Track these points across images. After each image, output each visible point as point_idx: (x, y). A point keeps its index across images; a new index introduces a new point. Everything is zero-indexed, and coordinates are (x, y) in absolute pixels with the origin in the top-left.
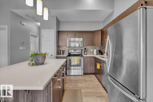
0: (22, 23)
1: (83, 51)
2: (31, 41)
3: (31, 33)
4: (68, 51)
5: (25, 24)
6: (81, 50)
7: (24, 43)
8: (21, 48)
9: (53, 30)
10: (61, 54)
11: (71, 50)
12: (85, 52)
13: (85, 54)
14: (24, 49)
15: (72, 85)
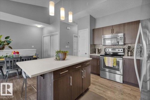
0: (68, 28)
1: (126, 51)
2: (74, 41)
3: (74, 35)
4: (105, 50)
5: (69, 28)
6: (122, 49)
7: (68, 43)
8: (67, 47)
9: (87, 29)
10: (96, 53)
11: (107, 49)
12: (129, 52)
13: (129, 55)
14: (69, 47)
15: (99, 89)
